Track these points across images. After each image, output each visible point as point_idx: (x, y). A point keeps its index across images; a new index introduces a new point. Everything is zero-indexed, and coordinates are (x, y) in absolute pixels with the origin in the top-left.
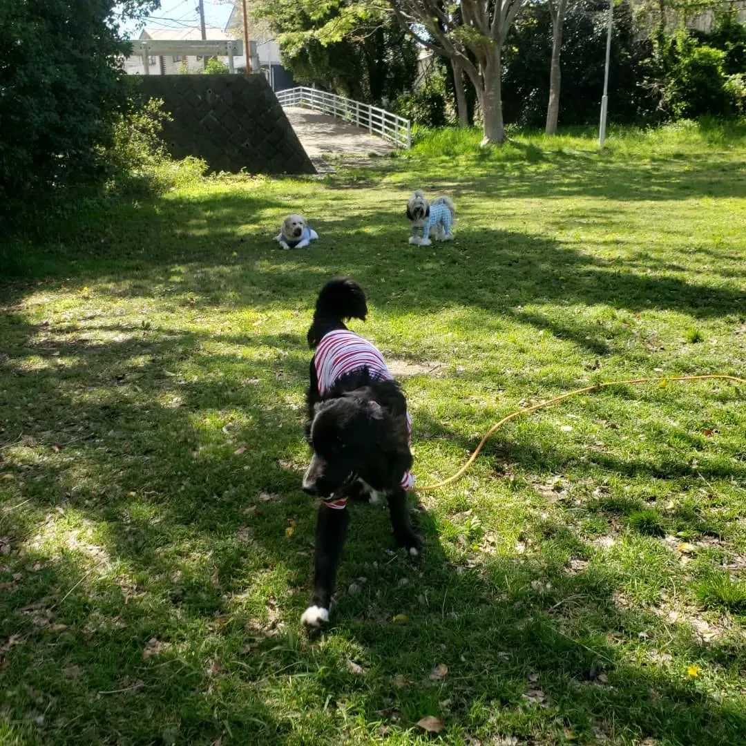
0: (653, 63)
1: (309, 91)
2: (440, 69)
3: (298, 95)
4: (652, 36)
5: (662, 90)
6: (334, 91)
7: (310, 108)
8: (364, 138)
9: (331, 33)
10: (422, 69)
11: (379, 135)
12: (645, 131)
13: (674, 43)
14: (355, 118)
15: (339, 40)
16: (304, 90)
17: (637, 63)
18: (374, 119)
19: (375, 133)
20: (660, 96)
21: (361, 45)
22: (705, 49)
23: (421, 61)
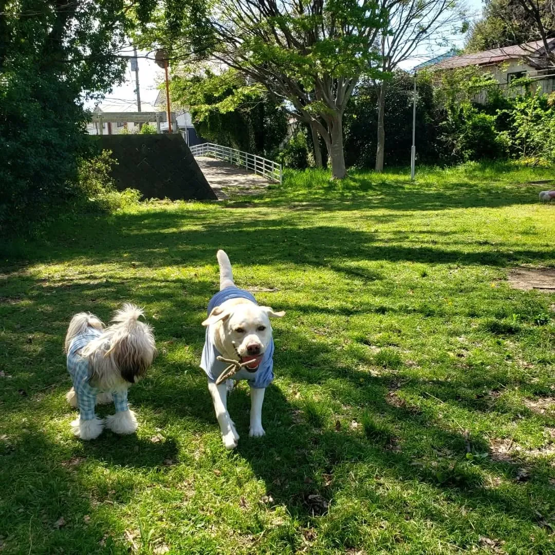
0: (448, 124)
1: (213, 146)
2: (303, 130)
3: (206, 149)
4: (446, 106)
5: (455, 142)
6: (230, 146)
7: (213, 157)
8: (251, 177)
9: (226, 106)
10: (291, 130)
11: (261, 175)
12: (443, 169)
13: (462, 110)
14: (245, 164)
15: (233, 110)
16: (210, 145)
17: (437, 124)
18: (257, 164)
19: (258, 174)
20: (453, 146)
21: (248, 114)
22: (482, 115)
23: (290, 125)
